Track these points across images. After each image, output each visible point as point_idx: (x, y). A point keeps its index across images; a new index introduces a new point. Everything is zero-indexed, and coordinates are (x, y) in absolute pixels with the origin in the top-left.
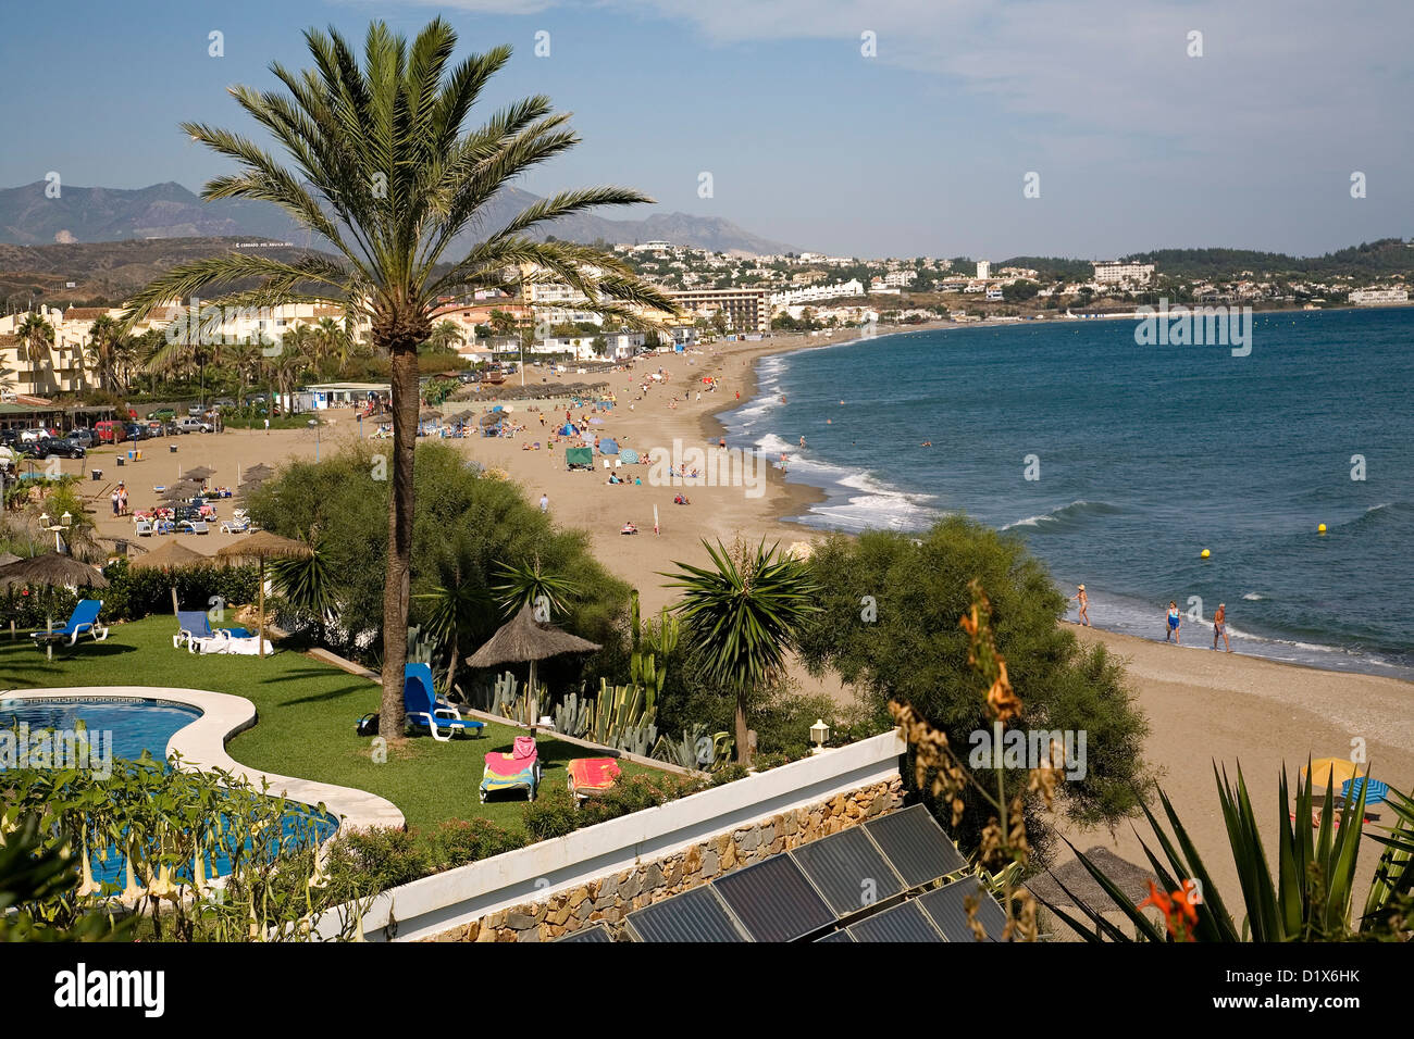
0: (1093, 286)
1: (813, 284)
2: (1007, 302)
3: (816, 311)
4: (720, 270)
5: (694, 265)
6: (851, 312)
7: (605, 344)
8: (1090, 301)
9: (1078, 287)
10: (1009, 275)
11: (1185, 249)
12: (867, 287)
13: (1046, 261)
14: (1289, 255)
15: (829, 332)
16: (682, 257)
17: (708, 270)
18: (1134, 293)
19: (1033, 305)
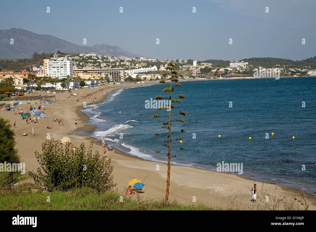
0: (228, 69)
1: (142, 67)
2: (202, 73)
3: (141, 76)
4: (113, 62)
5: (105, 61)
6: (152, 76)
7: (65, 84)
8: (227, 73)
9: (224, 69)
10: (203, 65)
11: (259, 57)
12: (158, 68)
13: (217, 61)
14: (292, 60)
15: (143, 82)
16: (101, 58)
17: (109, 62)
18: (241, 71)
19: (210, 74)
